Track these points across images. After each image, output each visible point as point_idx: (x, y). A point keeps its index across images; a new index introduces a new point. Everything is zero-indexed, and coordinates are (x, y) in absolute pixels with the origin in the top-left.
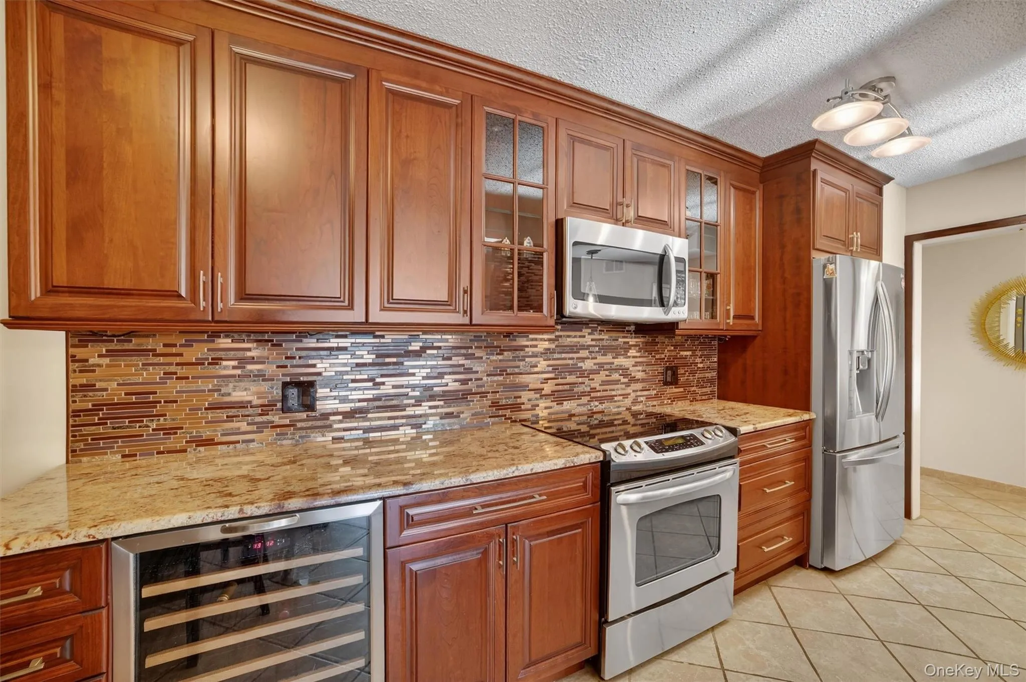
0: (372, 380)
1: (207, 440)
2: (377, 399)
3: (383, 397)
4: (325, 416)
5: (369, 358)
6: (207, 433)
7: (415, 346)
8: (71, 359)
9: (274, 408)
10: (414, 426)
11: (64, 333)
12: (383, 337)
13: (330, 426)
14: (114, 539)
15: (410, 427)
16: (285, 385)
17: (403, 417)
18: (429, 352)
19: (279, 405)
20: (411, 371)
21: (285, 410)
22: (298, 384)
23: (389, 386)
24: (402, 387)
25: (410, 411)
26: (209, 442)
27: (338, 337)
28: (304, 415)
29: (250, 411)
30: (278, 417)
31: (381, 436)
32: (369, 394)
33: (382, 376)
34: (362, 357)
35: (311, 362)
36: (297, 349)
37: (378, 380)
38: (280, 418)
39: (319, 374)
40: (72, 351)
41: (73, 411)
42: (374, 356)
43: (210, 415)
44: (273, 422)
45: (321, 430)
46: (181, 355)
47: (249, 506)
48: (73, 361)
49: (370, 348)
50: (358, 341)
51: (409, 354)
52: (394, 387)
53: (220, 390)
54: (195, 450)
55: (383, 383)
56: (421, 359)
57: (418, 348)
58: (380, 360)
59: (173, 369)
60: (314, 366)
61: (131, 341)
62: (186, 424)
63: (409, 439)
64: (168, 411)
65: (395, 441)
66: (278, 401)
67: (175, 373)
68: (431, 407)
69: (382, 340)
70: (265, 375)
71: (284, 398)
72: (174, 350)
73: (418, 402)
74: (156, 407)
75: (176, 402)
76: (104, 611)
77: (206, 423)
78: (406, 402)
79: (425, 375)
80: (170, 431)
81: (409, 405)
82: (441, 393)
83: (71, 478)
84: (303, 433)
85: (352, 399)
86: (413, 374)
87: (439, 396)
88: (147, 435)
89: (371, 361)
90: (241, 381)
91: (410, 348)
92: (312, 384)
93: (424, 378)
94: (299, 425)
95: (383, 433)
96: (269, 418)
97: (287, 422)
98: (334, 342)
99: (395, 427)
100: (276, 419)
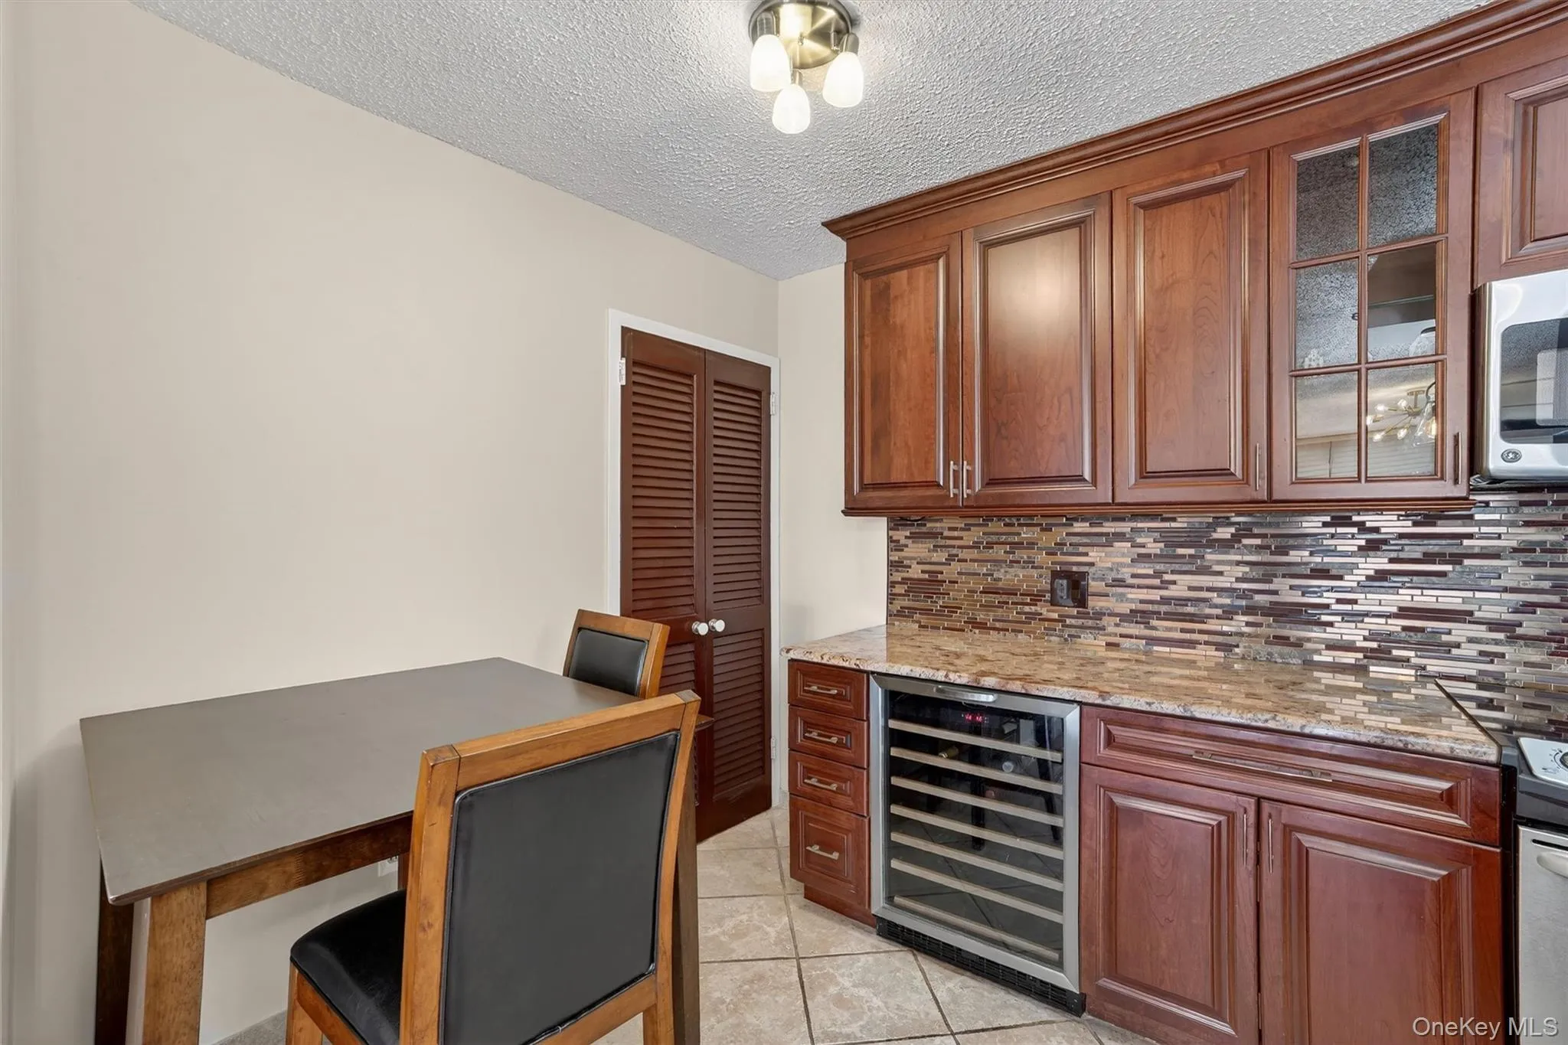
0: (1158, 574)
1: (980, 623)
2: (1165, 601)
3: (1173, 599)
4: (1099, 615)
5: (1154, 548)
6: (981, 617)
7: (1224, 533)
8: (890, 539)
9: (1043, 599)
10: (1219, 646)
11: (886, 518)
12: (1174, 520)
13: (1104, 629)
14: (873, 673)
15: (1214, 647)
16: (1056, 575)
17: (1201, 632)
18: (1246, 541)
19: (1048, 596)
20: (1216, 568)
21: (1053, 602)
22: (1067, 575)
23: (1182, 585)
24: (1201, 589)
25: (1213, 625)
26: (982, 626)
27: (1115, 519)
28: (1075, 611)
29: (1018, 598)
30: (1046, 609)
31: (1170, 653)
32: (1156, 595)
33: (1173, 572)
34: (1143, 546)
35: (1081, 549)
36: (1068, 534)
37: (1167, 577)
38: (1048, 611)
39: (1092, 564)
40: (891, 533)
41: (892, 582)
42: (1162, 545)
43: (984, 599)
44: (1041, 614)
45: (1093, 631)
46: (961, 538)
47: (954, 674)
48: (891, 542)
49: (1157, 535)
50: (1140, 525)
51: (1213, 544)
52: (1191, 588)
53: (992, 575)
54: (971, 631)
55: (1174, 583)
56: (1233, 550)
57: (1229, 536)
58: (1170, 551)
59: (955, 551)
60: (1086, 554)
61: (925, 525)
62: (963, 604)
63: (1213, 664)
64: (952, 590)
65: (1191, 664)
66: (1047, 591)
67: (957, 556)
68: (1248, 624)
69: (1173, 525)
70: (1034, 562)
71: (1053, 591)
72: (956, 534)
73: (1228, 614)
74: (942, 586)
75: (957, 582)
76: (866, 723)
77: (980, 606)
78: (1208, 611)
79: (1240, 575)
80: (953, 609)
81: (1210, 617)
82: (1268, 605)
83: (889, 635)
84: (1073, 631)
85: (1132, 599)
86: (1221, 573)
87: (1262, 608)
88: (936, 611)
89: (1158, 551)
90: (1012, 567)
91: (1215, 536)
92: (1084, 575)
93: (1238, 580)
94: (1068, 621)
95: (1174, 650)
96: (1037, 609)
97: (1055, 616)
98: (1109, 527)
99: (1192, 644)
100: (1043, 609)
